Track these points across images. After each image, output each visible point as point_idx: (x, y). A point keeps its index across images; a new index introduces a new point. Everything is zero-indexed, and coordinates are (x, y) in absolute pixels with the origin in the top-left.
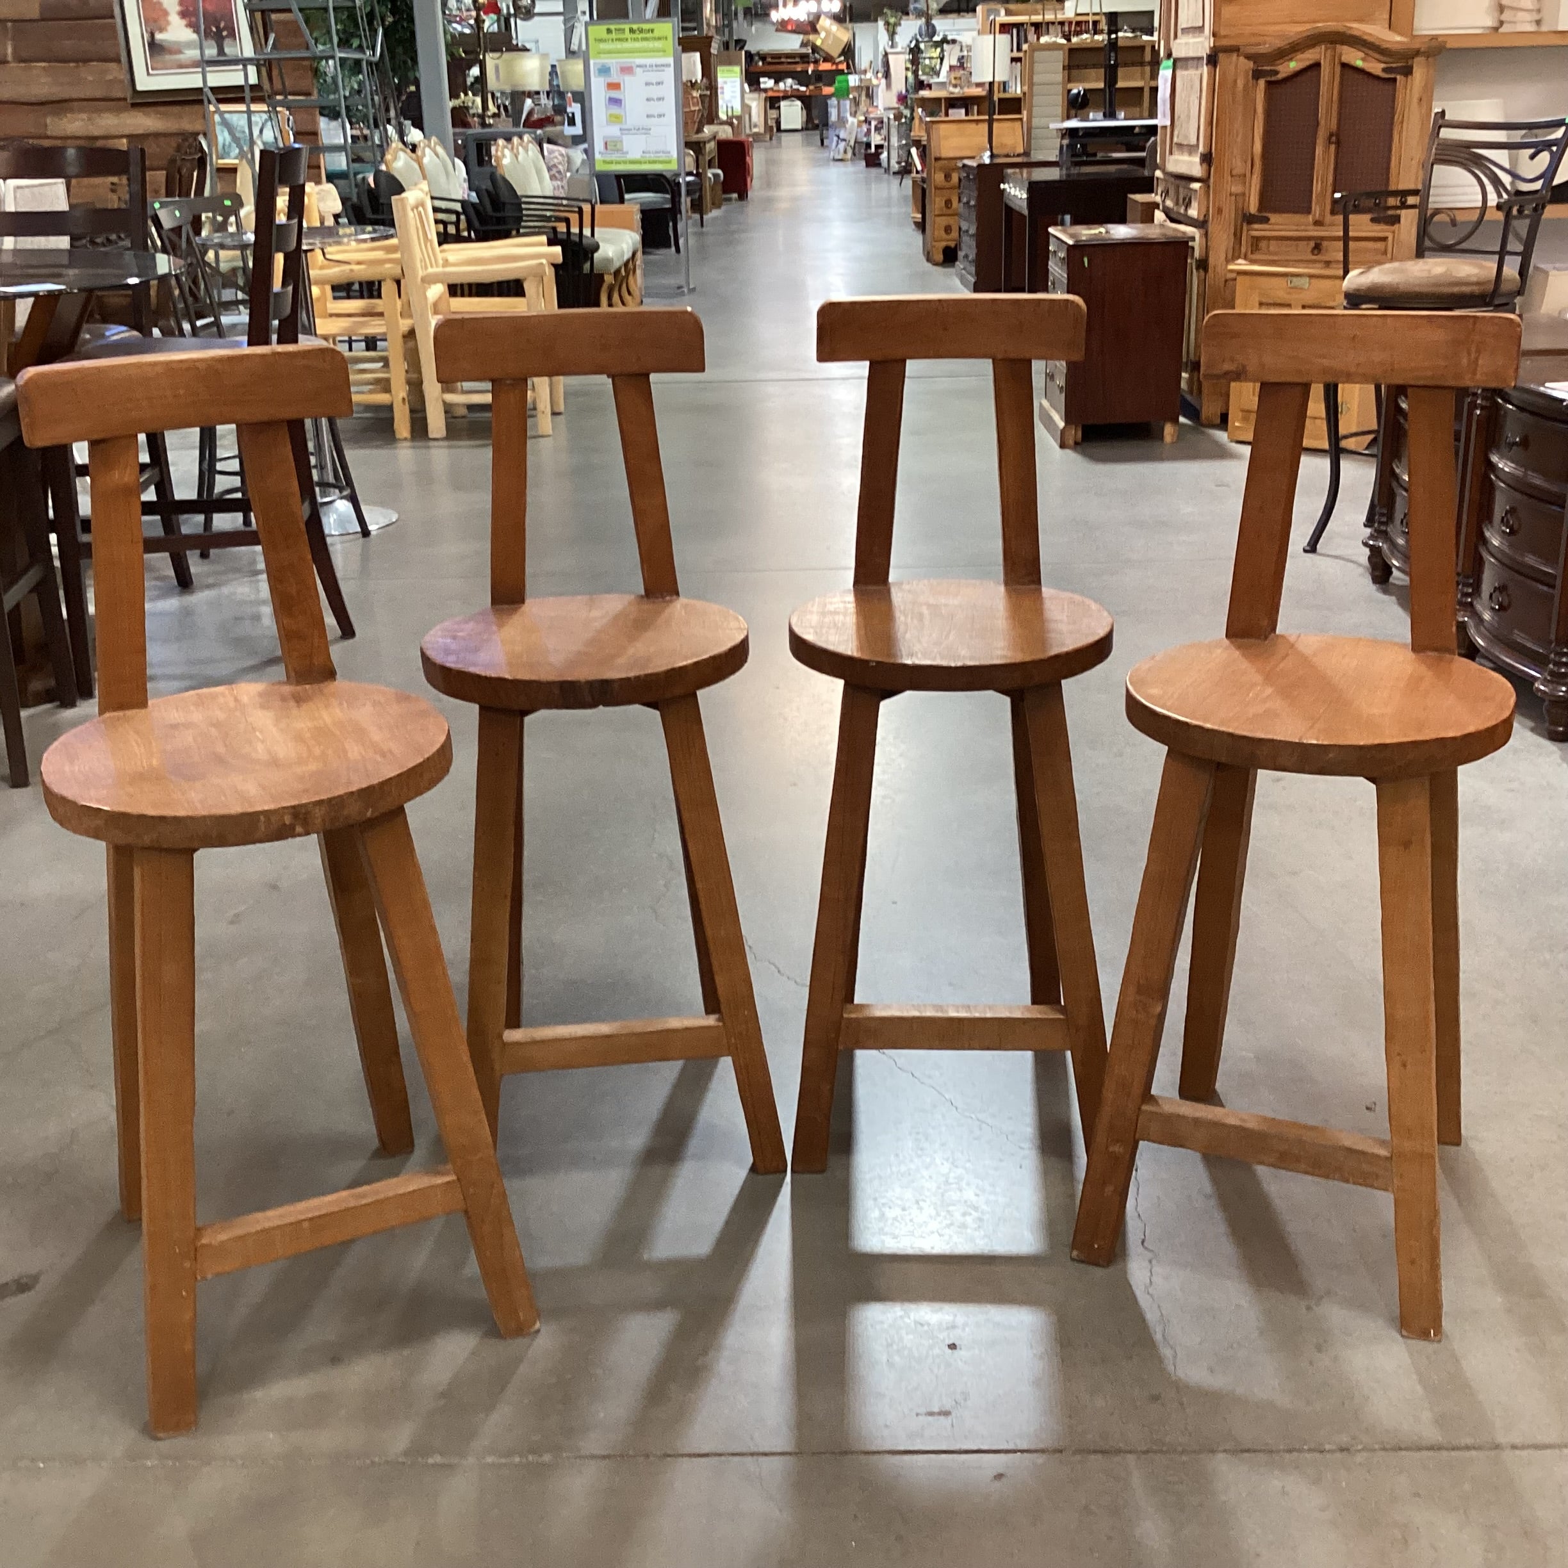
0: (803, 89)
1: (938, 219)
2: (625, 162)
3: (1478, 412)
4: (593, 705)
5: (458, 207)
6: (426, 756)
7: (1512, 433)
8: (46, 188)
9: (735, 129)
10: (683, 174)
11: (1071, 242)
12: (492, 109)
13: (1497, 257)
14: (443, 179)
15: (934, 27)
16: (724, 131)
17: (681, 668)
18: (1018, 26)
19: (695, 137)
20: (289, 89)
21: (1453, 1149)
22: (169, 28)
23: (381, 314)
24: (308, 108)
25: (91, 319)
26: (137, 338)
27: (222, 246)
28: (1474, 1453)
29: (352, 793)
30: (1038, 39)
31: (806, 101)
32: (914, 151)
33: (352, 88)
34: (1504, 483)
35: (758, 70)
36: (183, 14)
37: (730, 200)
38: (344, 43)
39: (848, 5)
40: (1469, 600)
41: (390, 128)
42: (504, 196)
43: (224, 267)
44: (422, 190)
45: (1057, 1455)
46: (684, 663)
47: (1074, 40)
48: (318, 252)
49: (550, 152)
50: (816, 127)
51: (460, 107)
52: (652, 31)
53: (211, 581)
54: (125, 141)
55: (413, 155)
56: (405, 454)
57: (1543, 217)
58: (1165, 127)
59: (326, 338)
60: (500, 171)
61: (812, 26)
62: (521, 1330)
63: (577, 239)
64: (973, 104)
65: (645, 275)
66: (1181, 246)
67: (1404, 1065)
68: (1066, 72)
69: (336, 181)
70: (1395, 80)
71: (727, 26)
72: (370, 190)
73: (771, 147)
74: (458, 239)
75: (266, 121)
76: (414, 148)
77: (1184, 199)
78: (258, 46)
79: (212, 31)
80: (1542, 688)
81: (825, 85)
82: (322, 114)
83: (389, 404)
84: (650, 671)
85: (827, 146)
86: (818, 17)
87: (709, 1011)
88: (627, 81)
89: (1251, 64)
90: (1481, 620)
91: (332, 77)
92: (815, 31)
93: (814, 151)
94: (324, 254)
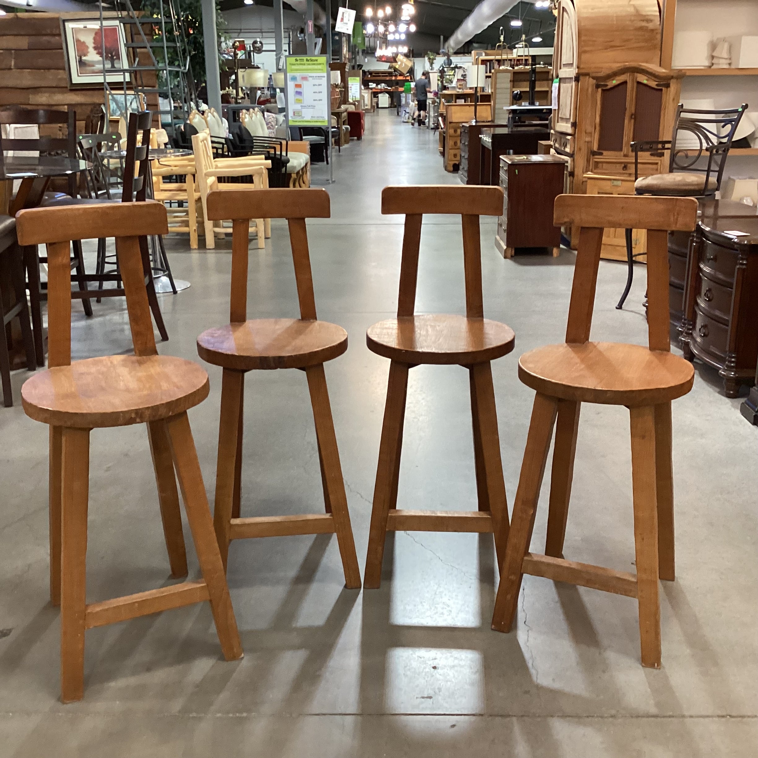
0: (390, 88)
1: (450, 151)
2: (303, 121)
3: (695, 244)
4: (275, 368)
5: (223, 141)
6: (198, 388)
7: (710, 255)
8: (29, 129)
9: (357, 107)
10: (330, 128)
11: (510, 163)
12: (241, 95)
13: (706, 173)
14: (216, 128)
15: (451, 60)
16: (351, 108)
17: (316, 352)
18: (490, 61)
19: (337, 110)
20: (144, 84)
21: (670, 583)
22: (88, 54)
23: (185, 190)
24: (154, 93)
25: (48, 190)
26: (69, 199)
27: (111, 157)
28: (672, 719)
29: (163, 404)
30: (499, 67)
31: (391, 95)
32: (440, 119)
33: (175, 84)
34: (706, 277)
35: (368, 79)
36: (95, 48)
37: (353, 140)
38: (171, 63)
39: (411, 49)
40: (691, 332)
41: (192, 103)
42: (245, 137)
43: (112, 167)
44: (206, 133)
45: (480, 717)
46: (318, 349)
47: (516, 68)
48: (156, 161)
49: (268, 116)
50: (395, 107)
51: (226, 94)
52: (317, 60)
53: (101, 313)
54: (66, 107)
55: (203, 116)
56: (195, 256)
57: (728, 154)
58: (555, 110)
59: (159, 201)
60: (244, 125)
61: (394, 59)
62: (235, 657)
63: (279, 157)
64: (468, 97)
65: (312, 174)
66: (561, 165)
67: (643, 539)
68: (512, 83)
69: (166, 128)
70: (661, 90)
71: (354, 58)
72: (182, 133)
73: (374, 116)
74: (223, 156)
75: (133, 99)
76: (203, 113)
77: (564, 144)
78: (130, 64)
79: (109, 56)
80: (723, 373)
81: (400, 87)
82: (160, 96)
83: (188, 232)
84: (302, 353)
85: (400, 116)
86: (397, 54)
87: (327, 512)
88: (305, 83)
89: (595, 81)
90: (695, 341)
91: (165, 79)
92: (396, 61)
93: (394, 118)
94: (159, 162)
